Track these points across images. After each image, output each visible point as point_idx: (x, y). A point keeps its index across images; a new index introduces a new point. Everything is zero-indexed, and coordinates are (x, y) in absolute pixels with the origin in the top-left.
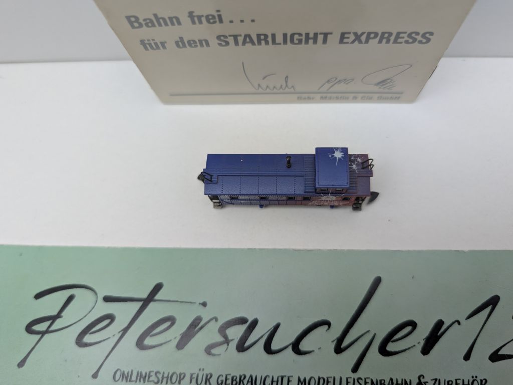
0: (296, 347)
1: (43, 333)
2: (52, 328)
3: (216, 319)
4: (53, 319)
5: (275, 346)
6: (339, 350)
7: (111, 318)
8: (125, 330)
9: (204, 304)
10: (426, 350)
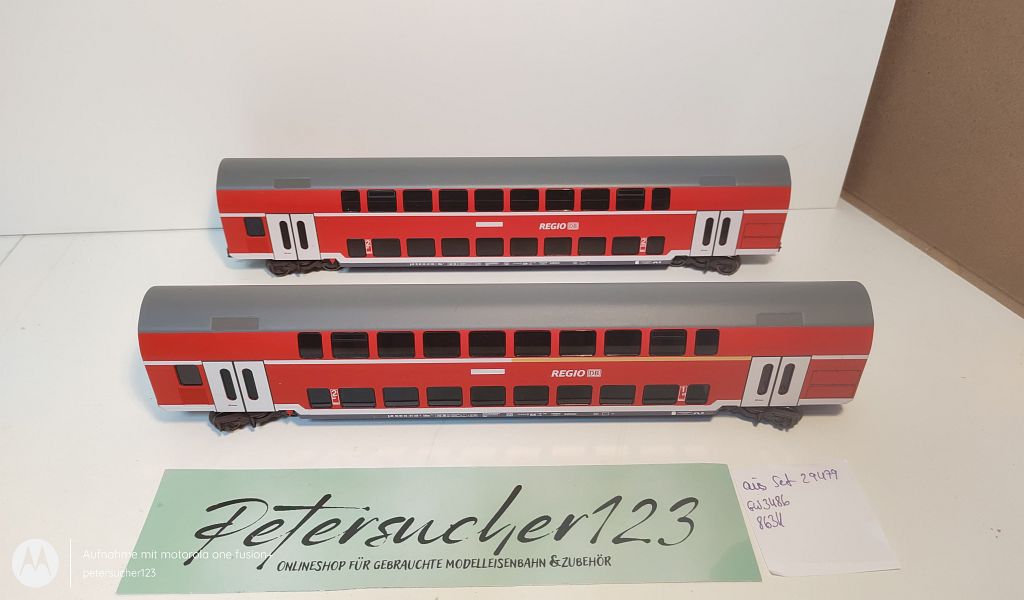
0: (446, 538)
1: (212, 537)
2: (222, 533)
3: (377, 519)
4: (224, 526)
5: (426, 538)
6: (483, 538)
7: (281, 522)
8: (292, 532)
9: (367, 509)
10: (559, 536)
